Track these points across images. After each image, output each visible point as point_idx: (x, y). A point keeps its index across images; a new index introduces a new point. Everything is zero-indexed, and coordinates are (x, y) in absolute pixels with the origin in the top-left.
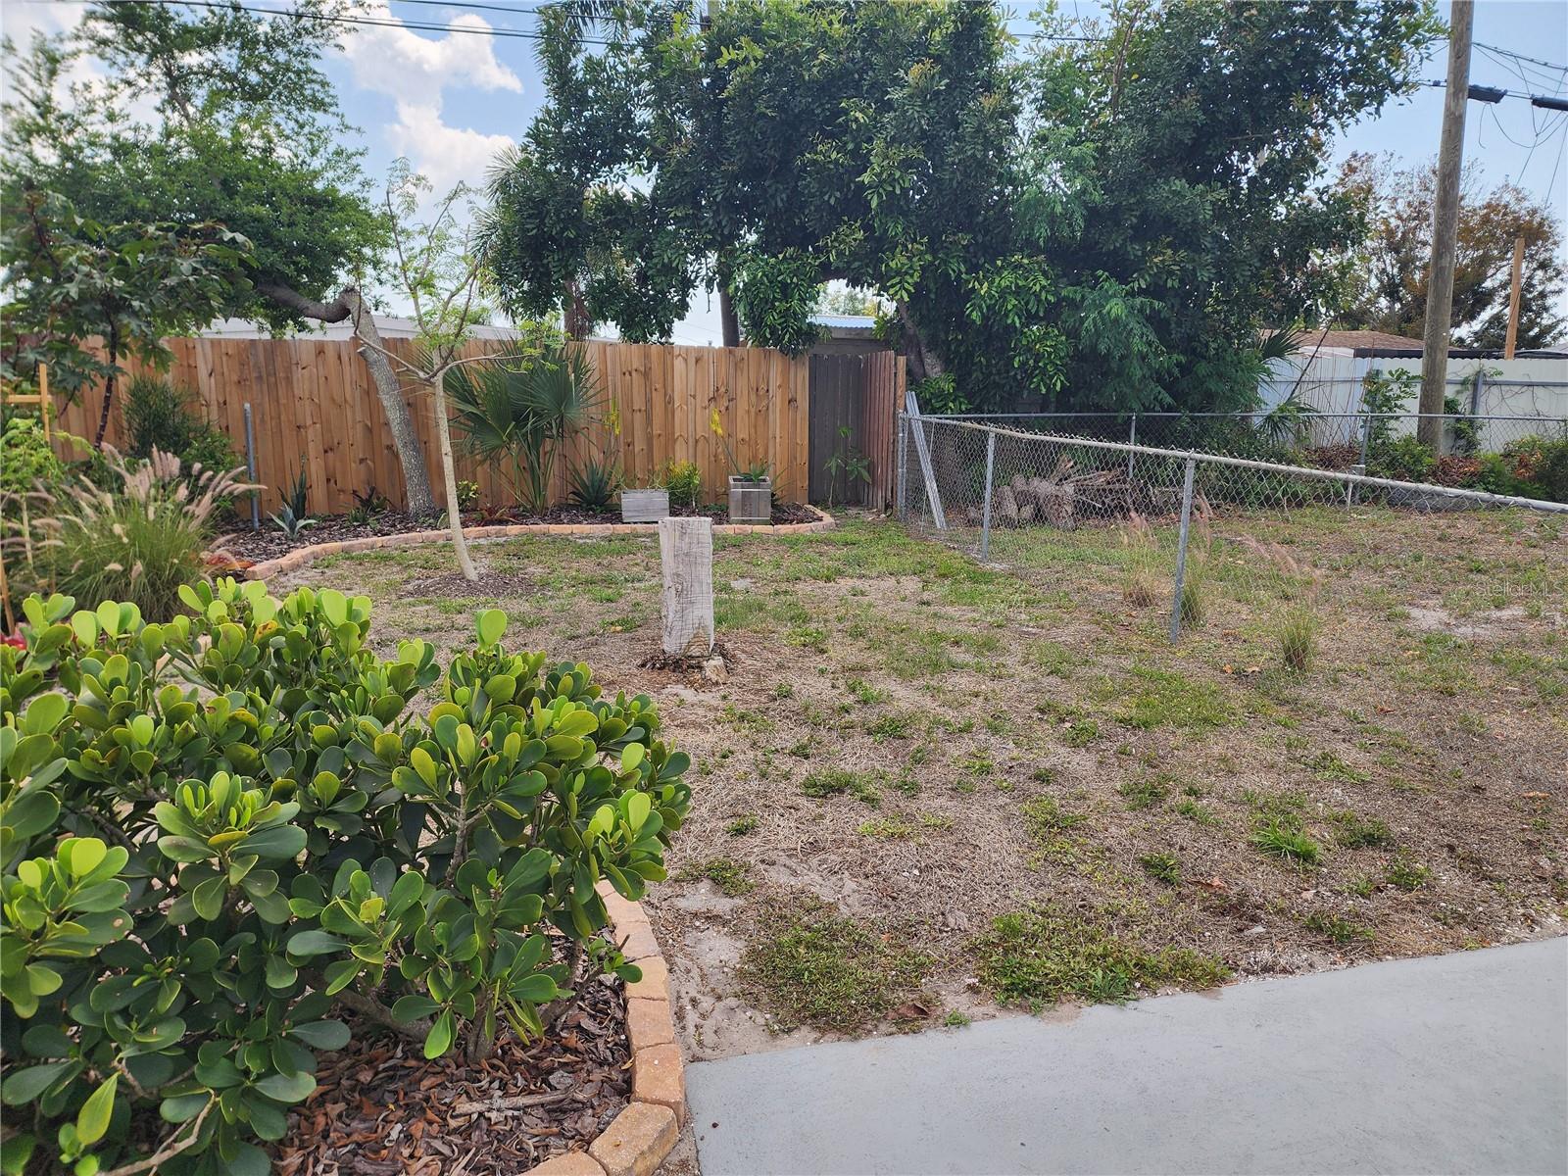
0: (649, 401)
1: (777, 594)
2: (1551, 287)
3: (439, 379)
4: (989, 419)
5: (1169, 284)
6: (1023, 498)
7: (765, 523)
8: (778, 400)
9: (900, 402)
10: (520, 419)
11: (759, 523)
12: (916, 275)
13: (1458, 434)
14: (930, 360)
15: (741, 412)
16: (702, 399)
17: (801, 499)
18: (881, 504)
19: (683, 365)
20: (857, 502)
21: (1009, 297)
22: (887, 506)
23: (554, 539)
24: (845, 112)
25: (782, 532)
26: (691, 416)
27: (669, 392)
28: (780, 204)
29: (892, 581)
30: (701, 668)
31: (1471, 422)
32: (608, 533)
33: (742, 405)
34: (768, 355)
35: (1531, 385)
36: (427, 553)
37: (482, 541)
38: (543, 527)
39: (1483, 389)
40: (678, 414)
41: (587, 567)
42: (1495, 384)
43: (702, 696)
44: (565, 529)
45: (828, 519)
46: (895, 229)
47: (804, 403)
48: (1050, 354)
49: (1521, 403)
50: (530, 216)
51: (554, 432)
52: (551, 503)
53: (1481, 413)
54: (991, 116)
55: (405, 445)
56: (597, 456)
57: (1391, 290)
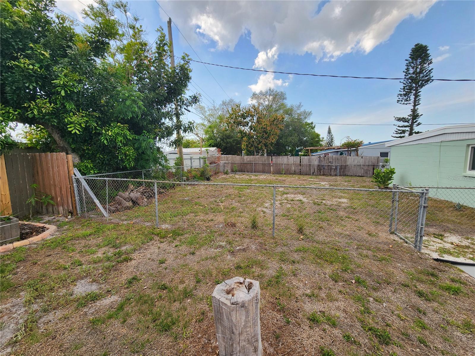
4: (106, 175)
7: (18, 240)
9: (72, 172)
21: (118, 136)
47: (4, 176)
48: (131, 155)
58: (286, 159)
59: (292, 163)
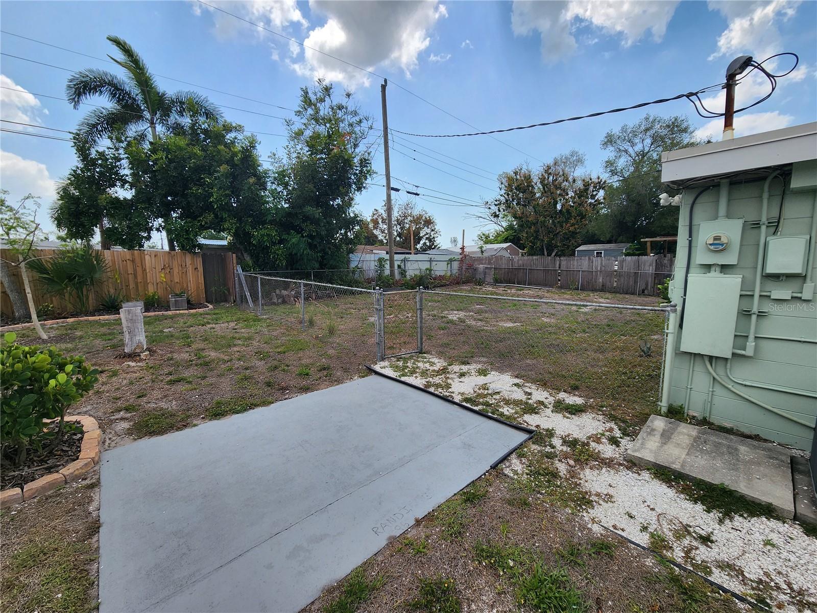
0: (135, 270)
1: (181, 331)
2: (435, 236)
3: (23, 265)
4: (258, 273)
5: (314, 234)
6: (279, 296)
7: (185, 310)
8: (190, 269)
9: (235, 268)
10: (71, 279)
11: (183, 310)
12: (234, 230)
13: (402, 274)
14: (245, 255)
15: (175, 273)
16: (159, 268)
17: (203, 301)
18: (232, 301)
19: (149, 257)
20: (226, 301)
21: (265, 237)
22: (234, 301)
23: (90, 322)
24: (203, 178)
25: (192, 312)
26: (154, 275)
27: (144, 267)
28: (184, 205)
29: (227, 324)
30: (140, 356)
31: (404, 271)
32: (117, 318)
33: (176, 270)
34: (185, 254)
35: (417, 261)
36: (24, 332)
37: (54, 326)
38: (86, 318)
39: (406, 262)
40: (148, 275)
41: (104, 330)
42: (409, 261)
43: (138, 364)
44: (97, 318)
45: (211, 307)
46: (225, 215)
47: (201, 269)
48: (281, 254)
49: (415, 266)
50: (73, 204)
51: (89, 282)
52: (91, 308)
53: (407, 268)
54: (252, 185)
55: (12, 291)
56: (112, 291)
57: (399, 235)
58: (587, 262)
59: (599, 269)
